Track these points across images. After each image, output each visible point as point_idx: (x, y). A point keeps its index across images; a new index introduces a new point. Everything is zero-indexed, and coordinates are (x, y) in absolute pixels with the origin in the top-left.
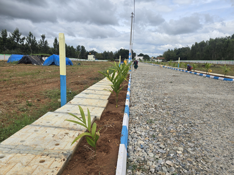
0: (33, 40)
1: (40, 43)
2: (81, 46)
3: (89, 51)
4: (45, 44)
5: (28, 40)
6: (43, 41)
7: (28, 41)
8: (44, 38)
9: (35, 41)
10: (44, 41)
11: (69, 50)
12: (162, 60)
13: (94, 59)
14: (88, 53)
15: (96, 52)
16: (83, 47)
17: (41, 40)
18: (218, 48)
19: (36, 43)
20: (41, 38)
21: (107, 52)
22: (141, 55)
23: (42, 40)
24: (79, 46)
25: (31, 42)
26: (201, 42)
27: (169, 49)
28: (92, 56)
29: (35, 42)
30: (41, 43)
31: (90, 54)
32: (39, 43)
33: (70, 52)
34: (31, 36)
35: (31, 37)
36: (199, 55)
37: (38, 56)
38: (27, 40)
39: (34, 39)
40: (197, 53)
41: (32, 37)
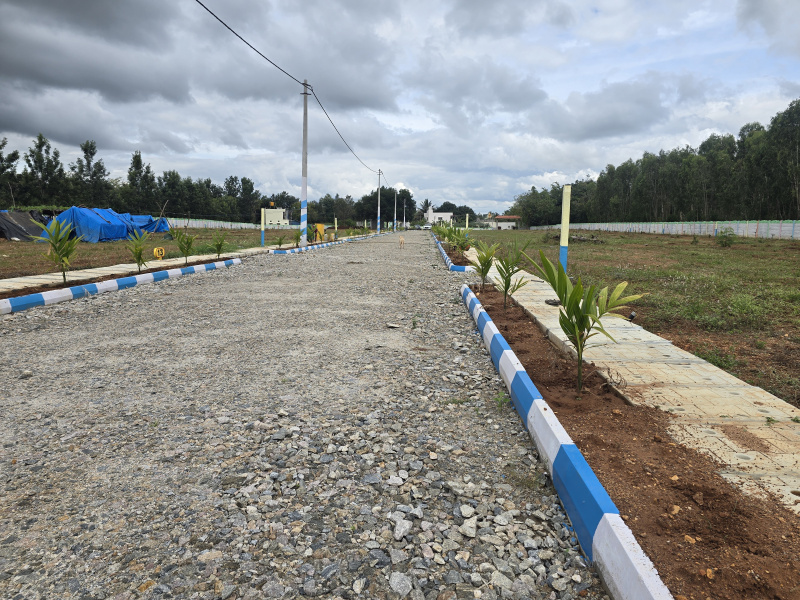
0: (49, 161)
1: (77, 170)
2: (240, 179)
3: (269, 197)
4: (95, 174)
5: (32, 163)
6: (89, 163)
7: (30, 165)
8: (93, 154)
9: (57, 163)
10: (92, 164)
11: (186, 192)
12: (514, 224)
13: (287, 221)
14: (266, 204)
15: (293, 198)
16: (249, 181)
17: (80, 161)
18: (664, 181)
19: (61, 170)
20: (81, 154)
21: (333, 197)
22: (447, 207)
23: (85, 162)
24: (233, 180)
25: (41, 168)
26: (625, 165)
27: (533, 188)
28: (280, 211)
29: (56, 166)
30: (81, 171)
31: (272, 204)
32: (73, 169)
33: (191, 198)
34: (44, 148)
35: (43, 152)
36: (616, 205)
37: (31, 212)
38: (28, 161)
39: (55, 159)
40: (612, 200)
41: (47, 152)
